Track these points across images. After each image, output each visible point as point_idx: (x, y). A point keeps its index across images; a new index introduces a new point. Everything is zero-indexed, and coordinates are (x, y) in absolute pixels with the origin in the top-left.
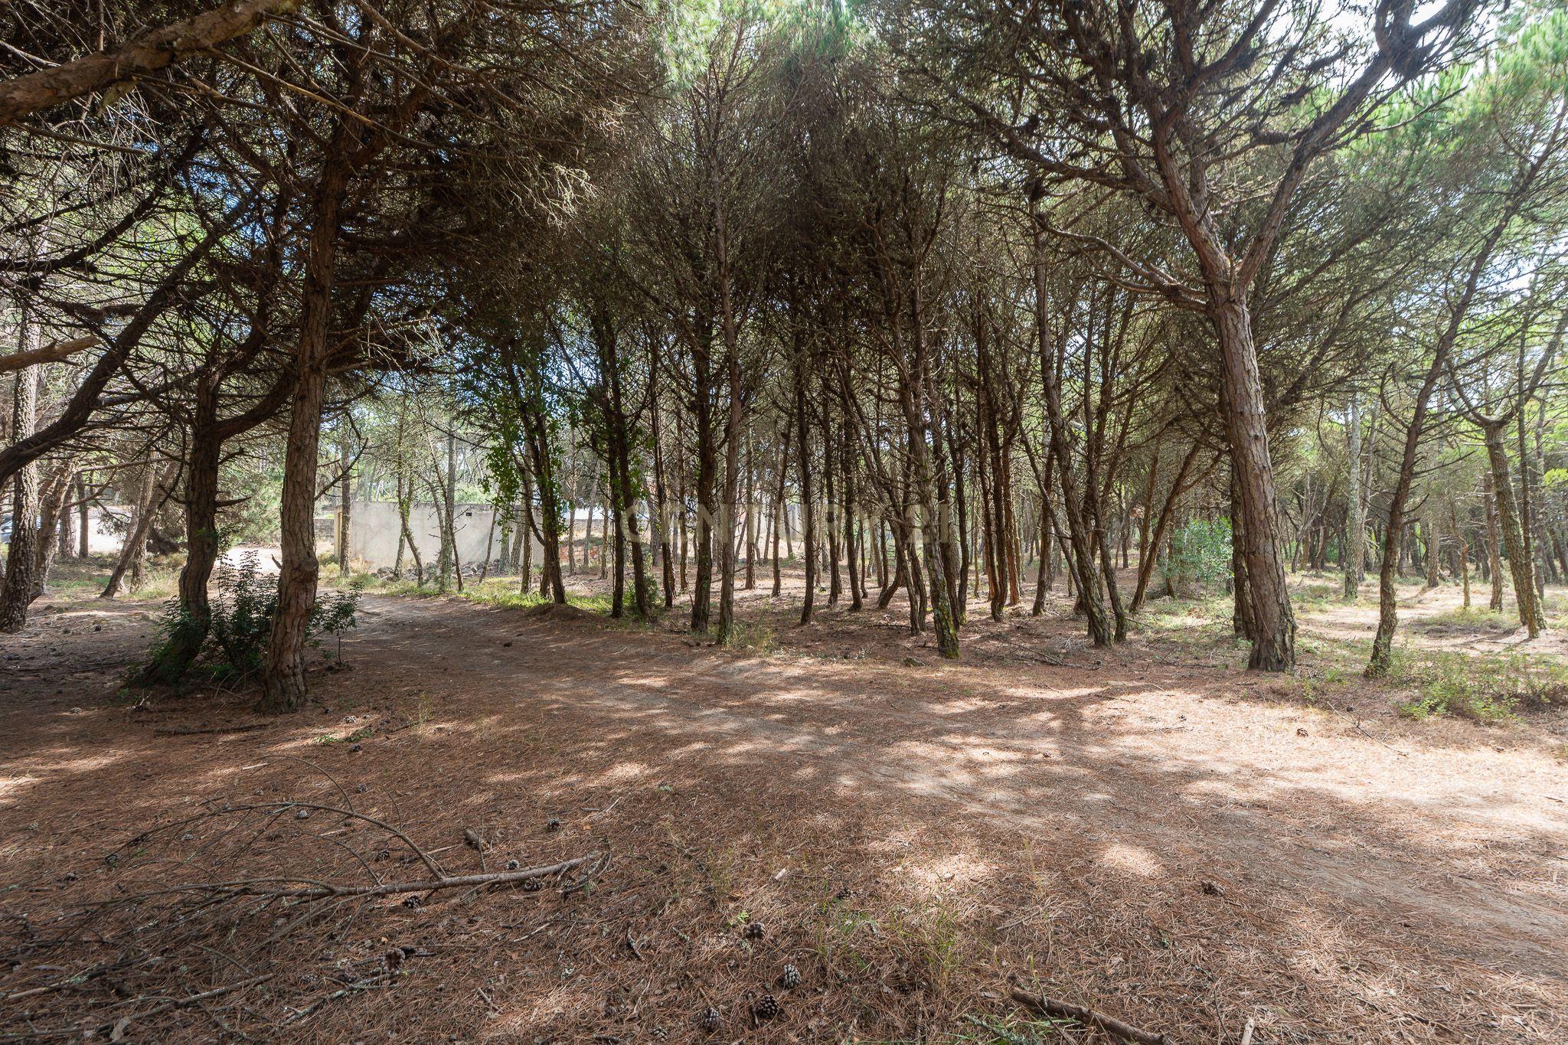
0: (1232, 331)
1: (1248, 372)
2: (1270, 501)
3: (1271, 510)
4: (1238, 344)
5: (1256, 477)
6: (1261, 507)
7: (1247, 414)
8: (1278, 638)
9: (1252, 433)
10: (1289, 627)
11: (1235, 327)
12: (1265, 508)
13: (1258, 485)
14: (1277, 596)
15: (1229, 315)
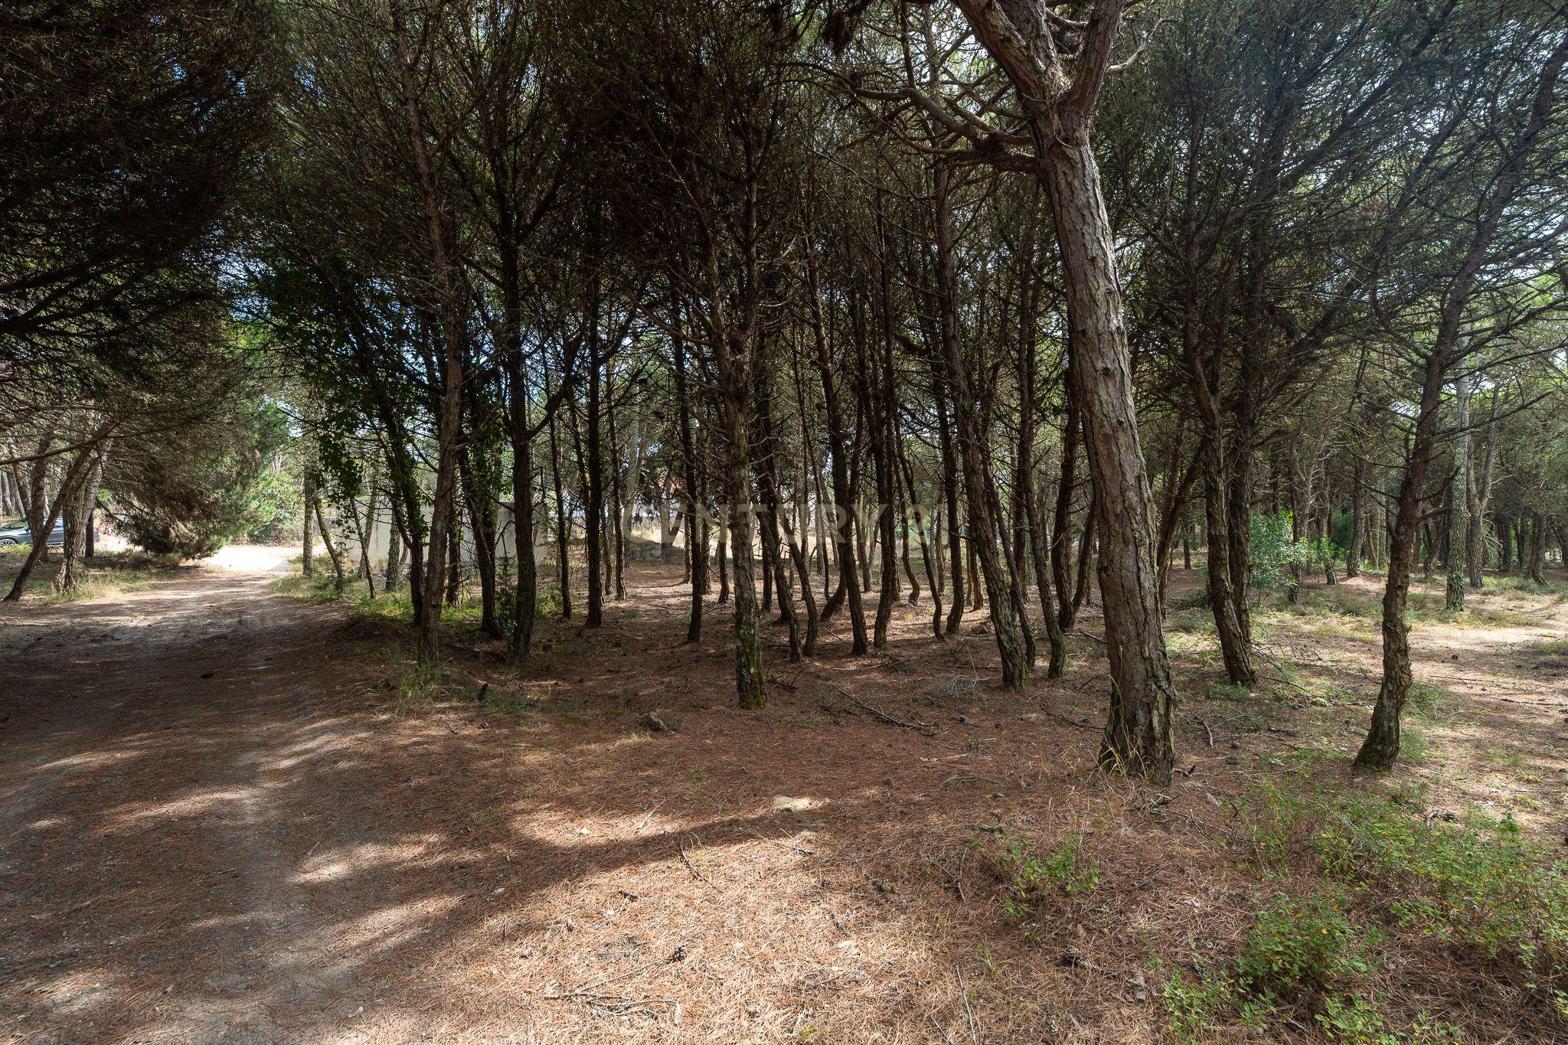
0: (1066, 193)
1: (1093, 259)
2: (1131, 480)
3: (1132, 495)
4: (1074, 214)
5: (1107, 438)
6: (1116, 492)
7: (1091, 333)
8: (1141, 716)
9: (1100, 365)
10: (1161, 698)
11: (1069, 184)
12: (1123, 492)
13: (1110, 453)
14: (1141, 644)
15: (1061, 167)
